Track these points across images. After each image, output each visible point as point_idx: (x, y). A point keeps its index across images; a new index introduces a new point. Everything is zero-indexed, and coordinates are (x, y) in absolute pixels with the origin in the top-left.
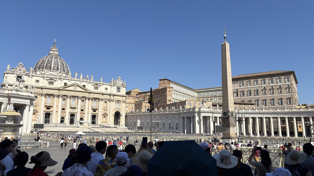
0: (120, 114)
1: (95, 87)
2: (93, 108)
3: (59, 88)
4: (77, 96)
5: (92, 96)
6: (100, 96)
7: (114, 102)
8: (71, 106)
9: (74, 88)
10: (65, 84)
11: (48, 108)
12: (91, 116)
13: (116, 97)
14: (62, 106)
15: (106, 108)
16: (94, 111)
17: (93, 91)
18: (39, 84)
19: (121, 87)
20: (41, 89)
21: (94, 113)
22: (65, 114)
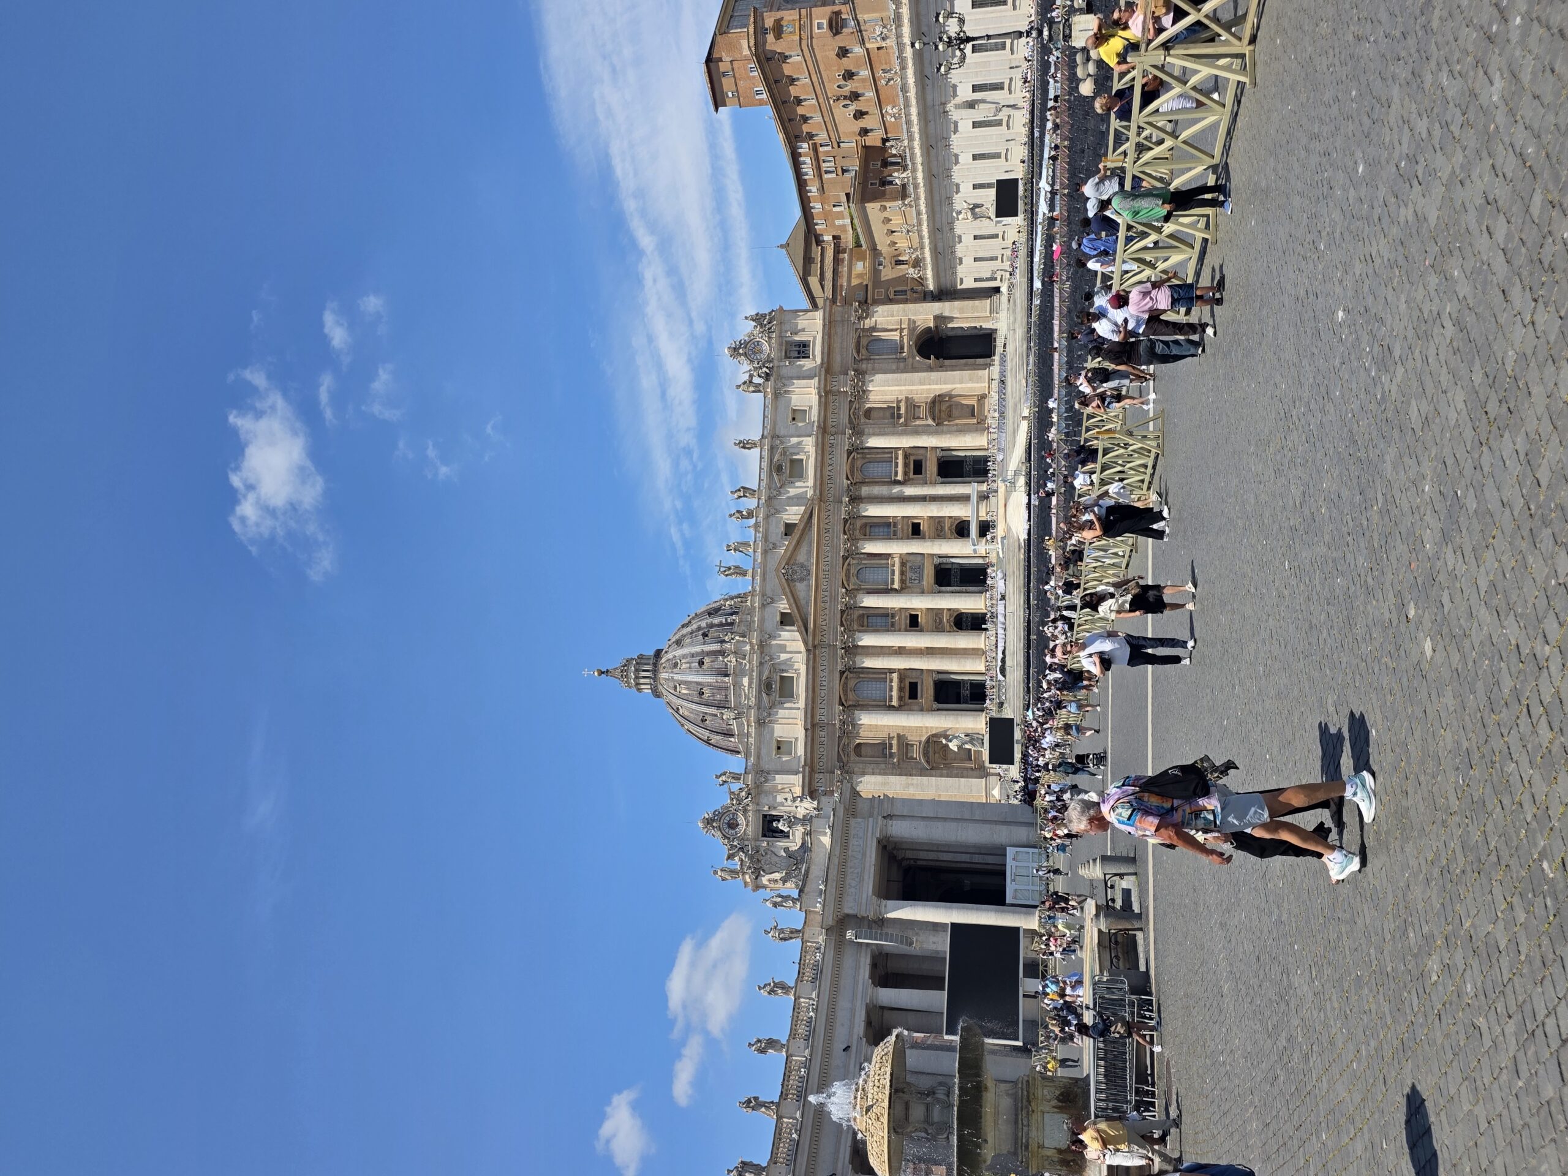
0: (929, 329)
1: (790, 477)
2: (900, 477)
3: (808, 650)
4: (845, 559)
5: (839, 485)
6: (841, 444)
7: (864, 366)
8: (896, 586)
9: (802, 580)
10: (785, 620)
11: (911, 690)
12: (942, 483)
13: (837, 358)
14: (897, 627)
15: (899, 408)
16: (918, 468)
17: (811, 482)
18: (797, 739)
19: (781, 337)
20: (817, 729)
21: (931, 467)
22: (937, 613)
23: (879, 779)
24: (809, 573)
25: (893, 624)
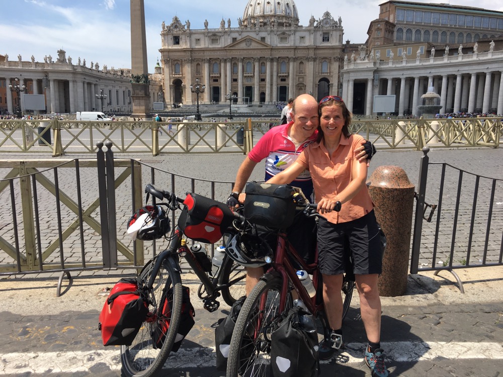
0: (329, 82)
1: (281, 38)
2: (279, 75)
3: (224, 48)
4: (253, 58)
5: (277, 55)
6: (291, 54)
7: (318, 61)
8: (245, 75)
9: (246, 44)
10: (234, 39)
11: (216, 80)
12: (278, 88)
13: (321, 51)
14: (233, 75)
15: (302, 73)
16: (283, 80)
17: (279, 45)
18: (200, 45)
19: (330, 30)
20: (203, 52)
21: (283, 84)
22: (237, 87)
23: (190, 71)
24: (249, 46)
25: (234, 74)
